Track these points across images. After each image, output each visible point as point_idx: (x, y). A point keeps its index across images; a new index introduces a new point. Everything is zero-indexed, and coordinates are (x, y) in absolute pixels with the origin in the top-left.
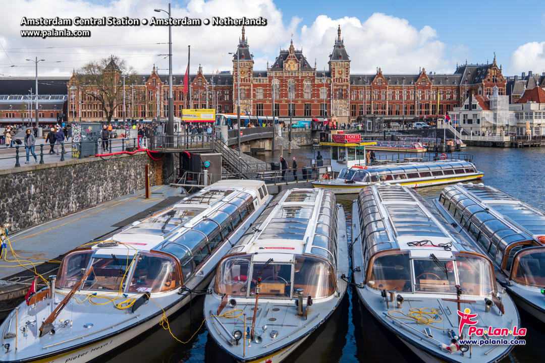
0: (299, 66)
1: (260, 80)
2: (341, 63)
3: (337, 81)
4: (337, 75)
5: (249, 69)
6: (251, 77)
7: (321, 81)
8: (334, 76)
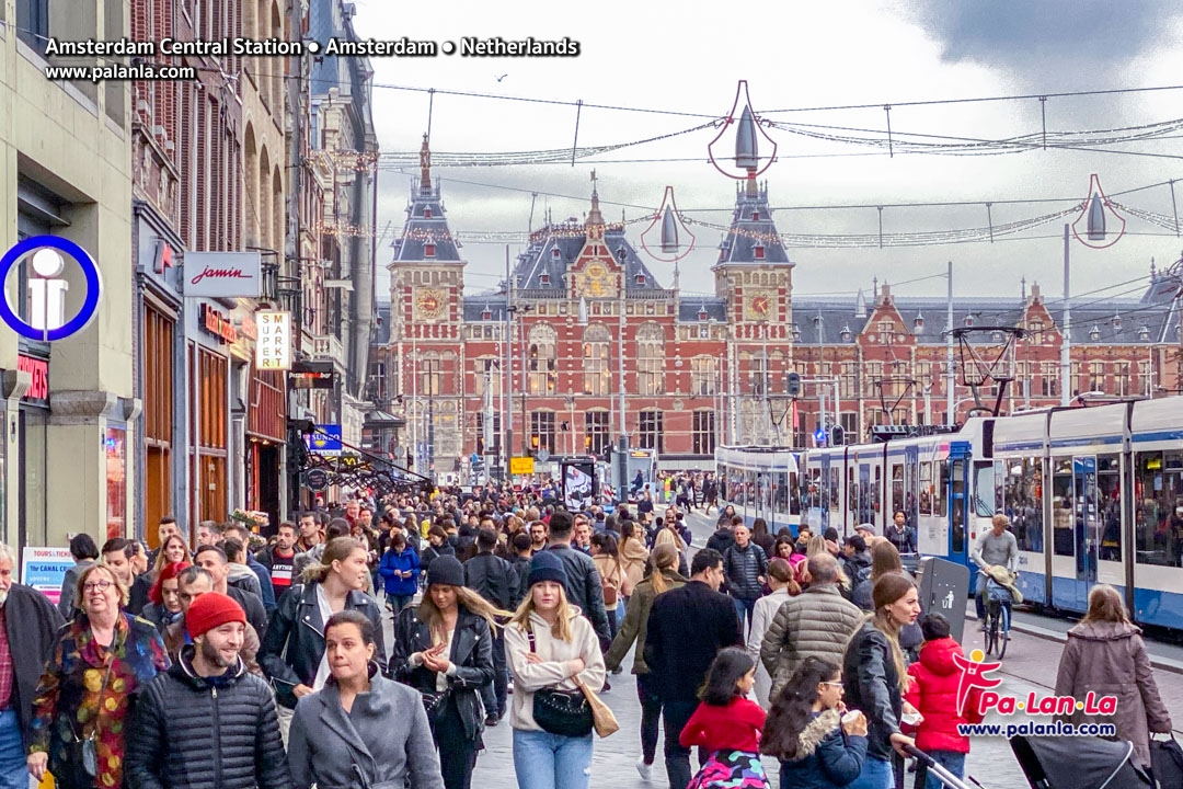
0: (619, 283)
1: (488, 330)
2: (760, 272)
3: (748, 335)
4: (748, 312)
5: (453, 291)
6: (461, 321)
7: (694, 335)
8: (739, 318)
